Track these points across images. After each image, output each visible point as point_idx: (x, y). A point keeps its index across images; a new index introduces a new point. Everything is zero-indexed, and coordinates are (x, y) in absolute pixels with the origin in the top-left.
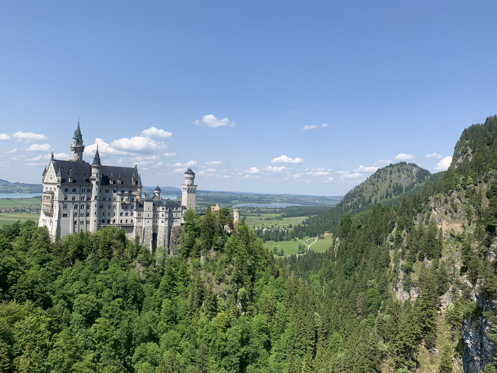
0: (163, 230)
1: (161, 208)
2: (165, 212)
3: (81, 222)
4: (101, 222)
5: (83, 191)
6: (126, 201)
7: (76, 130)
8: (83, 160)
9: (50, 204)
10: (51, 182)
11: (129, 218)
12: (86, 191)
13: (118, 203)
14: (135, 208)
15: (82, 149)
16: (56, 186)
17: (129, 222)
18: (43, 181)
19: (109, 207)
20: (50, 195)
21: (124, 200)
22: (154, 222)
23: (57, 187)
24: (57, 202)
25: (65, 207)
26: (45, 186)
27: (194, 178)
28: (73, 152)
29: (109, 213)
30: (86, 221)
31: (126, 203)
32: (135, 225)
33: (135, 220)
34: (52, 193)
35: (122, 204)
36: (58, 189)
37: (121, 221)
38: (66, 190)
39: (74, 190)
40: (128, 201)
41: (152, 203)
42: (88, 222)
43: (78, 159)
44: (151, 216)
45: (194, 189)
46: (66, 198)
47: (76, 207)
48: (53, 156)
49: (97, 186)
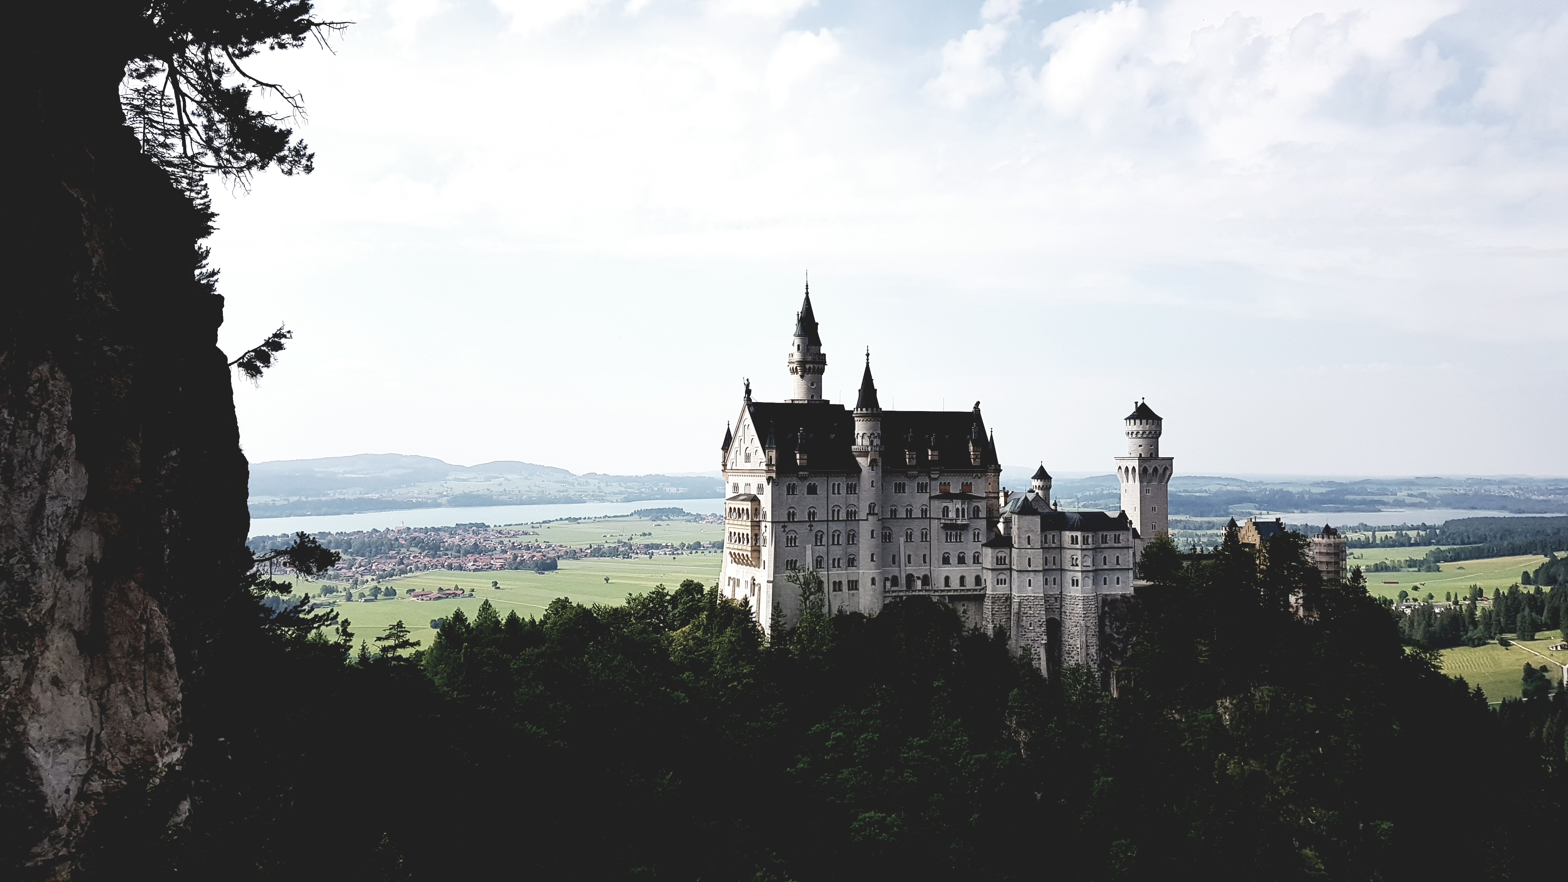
0: (1079, 609)
1: (1067, 535)
2: (1082, 550)
3: (835, 583)
4: (888, 584)
5: (836, 492)
6: (958, 516)
7: (800, 311)
8: (823, 398)
9: (748, 531)
10: (748, 466)
11: (970, 571)
12: (843, 490)
13: (935, 523)
14: (983, 539)
15: (820, 366)
16: (763, 481)
17: (970, 583)
18: (725, 465)
19: (909, 537)
20: (747, 505)
21: (952, 515)
22: (1046, 582)
23: (765, 482)
24: (769, 525)
25: (791, 541)
26: (733, 480)
27: (1160, 434)
28: (797, 377)
29: (909, 556)
30: (849, 582)
31: (959, 522)
32: (989, 591)
33: (989, 578)
34: (754, 499)
35: (946, 527)
36: (768, 489)
37: (947, 579)
38: (791, 489)
39: (812, 490)
40: (963, 516)
41: (1037, 520)
42: (853, 585)
43: (812, 396)
44: (1038, 564)
45: (1161, 471)
46: (791, 515)
47: (818, 539)
48: (748, 392)
49: (873, 473)
